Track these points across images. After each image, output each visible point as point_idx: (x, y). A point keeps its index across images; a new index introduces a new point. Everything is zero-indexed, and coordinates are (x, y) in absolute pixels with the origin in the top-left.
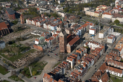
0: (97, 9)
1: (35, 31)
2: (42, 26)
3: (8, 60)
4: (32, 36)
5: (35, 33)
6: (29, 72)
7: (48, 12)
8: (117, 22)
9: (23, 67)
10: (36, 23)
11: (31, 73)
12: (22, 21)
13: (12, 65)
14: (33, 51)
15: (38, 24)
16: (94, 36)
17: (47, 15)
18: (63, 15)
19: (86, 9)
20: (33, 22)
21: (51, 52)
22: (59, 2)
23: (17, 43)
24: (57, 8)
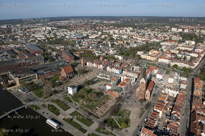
0: (150, 53)
1: (100, 75)
2: (105, 69)
3: (86, 108)
4: (99, 80)
5: (101, 76)
6: (116, 124)
7: (104, 54)
8: (176, 66)
9: (106, 117)
10: (98, 66)
11: (118, 124)
12: (82, 63)
13: (92, 114)
14: (108, 97)
15: (101, 67)
16: (161, 80)
17: (105, 58)
18: (120, 58)
19: (139, 53)
20: (95, 65)
21: (128, 98)
22: (110, 45)
23: (86, 87)
24: (111, 51)
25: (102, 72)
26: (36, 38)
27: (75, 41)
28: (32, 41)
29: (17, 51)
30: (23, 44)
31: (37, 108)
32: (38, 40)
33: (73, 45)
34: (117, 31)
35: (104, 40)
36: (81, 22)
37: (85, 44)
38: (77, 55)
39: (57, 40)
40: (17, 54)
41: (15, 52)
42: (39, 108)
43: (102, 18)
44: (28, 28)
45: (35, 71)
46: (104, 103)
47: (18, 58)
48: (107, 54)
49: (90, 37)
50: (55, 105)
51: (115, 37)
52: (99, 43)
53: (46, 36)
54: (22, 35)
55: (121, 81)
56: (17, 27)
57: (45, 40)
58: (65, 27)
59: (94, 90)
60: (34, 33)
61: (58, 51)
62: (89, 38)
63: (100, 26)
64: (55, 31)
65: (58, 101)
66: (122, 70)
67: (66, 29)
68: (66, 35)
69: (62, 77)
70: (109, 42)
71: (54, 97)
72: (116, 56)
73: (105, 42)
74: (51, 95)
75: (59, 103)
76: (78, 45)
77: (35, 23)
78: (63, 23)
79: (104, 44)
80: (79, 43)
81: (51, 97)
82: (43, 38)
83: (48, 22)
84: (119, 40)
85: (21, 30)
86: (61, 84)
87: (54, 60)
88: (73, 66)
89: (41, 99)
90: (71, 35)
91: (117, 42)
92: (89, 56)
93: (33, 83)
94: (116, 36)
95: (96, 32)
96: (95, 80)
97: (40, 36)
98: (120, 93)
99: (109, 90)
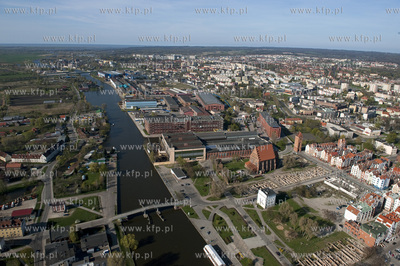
1: (334, 179)
2: (347, 168)
3: (287, 248)
4: (328, 192)
5: (334, 183)
7: (348, 134)
10: (330, 159)
12: (296, 145)
14: (343, 239)
15: (338, 162)
17: (349, 143)
18: (389, 150)
20: (323, 155)
21: (397, 257)
22: (365, 116)
23: (296, 200)
24: (367, 130)
25: (340, 176)
26: (216, 83)
27: (286, 97)
28: (209, 87)
29: (181, 101)
30: (194, 89)
31: (193, 214)
32: (219, 86)
33: (282, 105)
34: (386, 87)
35: (352, 102)
36: (306, 60)
37: (307, 104)
38: (288, 127)
39: (252, 89)
40: (181, 105)
41: (178, 102)
42: (197, 217)
43: (353, 55)
44: (207, 63)
45: (205, 142)
46: (333, 250)
47: (181, 112)
48: (355, 135)
49: (320, 92)
50: (227, 219)
51: (379, 98)
52: (340, 107)
53: (233, 81)
54: (194, 74)
55: (383, 208)
56: (190, 60)
57: (231, 88)
58: (272, 67)
59: (314, 211)
60: (214, 73)
61: (251, 111)
62: (317, 95)
63: (346, 71)
64: (252, 72)
65: (233, 213)
66: (392, 182)
67: (273, 70)
68: (270, 83)
69: (251, 165)
70: (365, 110)
71: (227, 202)
72: (379, 144)
73: (354, 108)
74: (223, 196)
75: (236, 217)
76: (292, 106)
77: (219, 55)
78: (270, 59)
79: (352, 111)
80: (296, 101)
81: (223, 201)
82: (229, 84)
83: (241, 55)
84: (389, 107)
85: (196, 65)
86: (245, 179)
87: (239, 127)
88: (277, 148)
89: (204, 199)
90: (280, 83)
91: (385, 112)
92: (314, 132)
93: (196, 163)
94: (383, 96)
95: (336, 82)
96: (318, 189)
97: (224, 79)
98: (380, 239)
99: (350, 222)
